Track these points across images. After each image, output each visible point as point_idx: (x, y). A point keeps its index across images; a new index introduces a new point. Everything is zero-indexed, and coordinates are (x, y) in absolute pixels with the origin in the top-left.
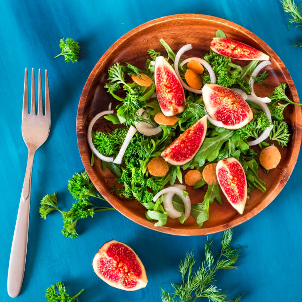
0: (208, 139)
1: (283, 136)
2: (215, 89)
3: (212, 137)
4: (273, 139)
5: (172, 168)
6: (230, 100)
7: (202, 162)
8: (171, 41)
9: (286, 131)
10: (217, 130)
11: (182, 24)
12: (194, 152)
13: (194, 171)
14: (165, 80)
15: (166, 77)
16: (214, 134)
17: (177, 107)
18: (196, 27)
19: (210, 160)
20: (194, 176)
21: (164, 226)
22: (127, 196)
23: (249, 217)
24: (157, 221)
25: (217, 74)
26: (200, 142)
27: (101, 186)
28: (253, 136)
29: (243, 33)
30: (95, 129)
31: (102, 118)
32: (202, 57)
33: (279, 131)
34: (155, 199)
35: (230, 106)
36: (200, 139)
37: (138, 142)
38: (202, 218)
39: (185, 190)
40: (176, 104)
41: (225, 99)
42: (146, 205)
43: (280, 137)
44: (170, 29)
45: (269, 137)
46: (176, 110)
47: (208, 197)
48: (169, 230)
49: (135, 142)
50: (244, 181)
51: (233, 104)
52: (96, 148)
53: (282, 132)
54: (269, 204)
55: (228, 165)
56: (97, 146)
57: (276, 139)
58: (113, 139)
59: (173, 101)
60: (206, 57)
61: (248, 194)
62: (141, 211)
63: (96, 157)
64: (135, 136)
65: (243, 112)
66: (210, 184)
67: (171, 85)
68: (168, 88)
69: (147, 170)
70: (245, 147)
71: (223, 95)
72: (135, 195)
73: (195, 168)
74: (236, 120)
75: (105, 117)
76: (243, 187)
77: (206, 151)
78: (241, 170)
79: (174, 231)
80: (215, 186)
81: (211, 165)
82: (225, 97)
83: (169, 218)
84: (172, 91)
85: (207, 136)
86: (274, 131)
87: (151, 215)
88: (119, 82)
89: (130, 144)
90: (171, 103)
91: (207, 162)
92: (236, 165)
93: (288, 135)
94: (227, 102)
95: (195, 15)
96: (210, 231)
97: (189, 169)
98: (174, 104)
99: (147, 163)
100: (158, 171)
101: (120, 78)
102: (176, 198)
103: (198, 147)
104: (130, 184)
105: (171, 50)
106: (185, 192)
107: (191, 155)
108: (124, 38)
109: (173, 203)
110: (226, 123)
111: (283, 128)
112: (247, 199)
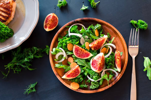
0: (85, 61)
1: (94, 86)
3: (86, 62)
5: (72, 51)
6: (100, 62)
7: (76, 61)
8: (115, 41)
9: (96, 87)
10: (89, 63)
11: (122, 43)
12: (79, 57)
13: (73, 60)
14: (100, 40)
16: (87, 62)
17: (93, 47)
18: (122, 48)
19: (78, 63)
20: (71, 60)
21: (52, 54)
22: (59, 40)
23: (62, 81)
24: (52, 51)
25: (108, 57)
26: (83, 57)
27: (60, 32)
28: (91, 76)
29: (125, 63)
30: (78, 25)
31: (82, 26)
32: (112, 51)
33: (95, 85)
34: (60, 48)
36: (84, 57)
38: (57, 65)
39: (66, 58)
40: (94, 47)
42: (57, 47)
43: (93, 85)
44: (119, 40)
45: (92, 81)
46: (92, 47)
47: (65, 66)
49: (77, 37)
50: (74, 77)
51: (99, 64)
53: (95, 86)
54: (68, 87)
55: (77, 68)
56: (72, 27)
57: (92, 84)
58: (76, 30)
59: (95, 45)
60: (113, 52)
61: (70, 79)
62: (55, 46)
63: (69, 27)
64: (79, 37)
65: (98, 68)
66: (70, 66)
67: (100, 43)
68: (98, 42)
69: (68, 44)
70: (86, 74)
71: (102, 59)
72: (60, 42)
74: (94, 67)
76: (72, 76)
77: (81, 61)
78: (77, 75)
79: (51, 57)
80: (70, 68)
81: (77, 64)
82: (101, 60)
83: (55, 55)
84: (98, 44)
85: (86, 59)
86: (95, 83)
87: (54, 49)
90: (94, 45)
92: (78, 72)
93: (94, 88)
94: (100, 61)
95: (126, 45)
97: (73, 57)
99: (71, 43)
100: (69, 47)
101: (96, 28)
103: (82, 57)
104: (63, 40)
105: (112, 42)
106: (65, 58)
107: (78, 56)
108: (110, 25)
109: (60, 55)
110: (92, 64)
111: (97, 86)
112: (68, 79)
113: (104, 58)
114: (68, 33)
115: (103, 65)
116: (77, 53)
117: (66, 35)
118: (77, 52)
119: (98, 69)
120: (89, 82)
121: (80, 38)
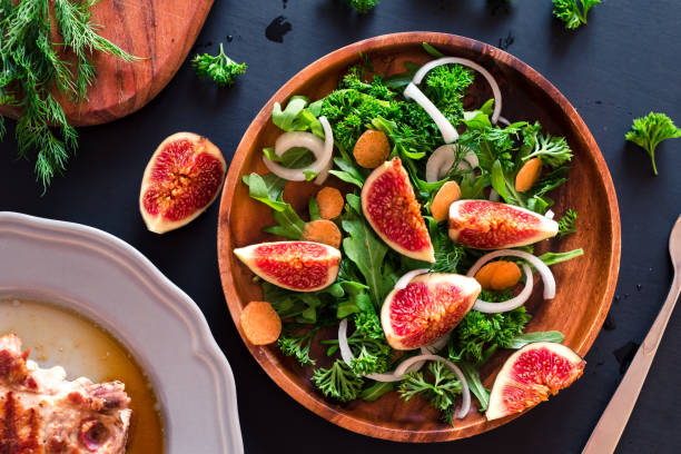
0: (384, 253)
1: (332, 384)
2: (467, 300)
3: (384, 264)
4: (336, 364)
5: (364, 172)
6: (438, 317)
7: (348, 227)
8: (570, 269)
9: (336, 393)
10: (393, 276)
11: (592, 298)
12: (375, 219)
13: (340, 209)
14: (515, 224)
15: (520, 228)
16: (387, 269)
17: (462, 229)
18: (578, 320)
19: (346, 240)
20: (330, 203)
21: (271, 118)
22: (347, 78)
23: (223, 264)
24: (283, 108)
25: (489, 316)
26: (389, 236)
27: (382, 44)
28: (355, 334)
30: (479, 77)
31: (491, 95)
32: (526, 304)
34: (324, 120)
35: (426, 314)
36: (394, 238)
37: (427, 134)
38: (256, 183)
39: (315, 179)
40: (466, 229)
41: (443, 310)
42: (319, 103)
43: (333, 377)
44: (593, 275)
46: (456, 226)
47: (286, 211)
48: (261, 122)
49: (430, 130)
50: (286, 282)
51: (429, 320)
52: (448, 64)
53: (338, 386)
54: (230, 307)
55: (327, 262)
56: (450, 66)
58: (451, 96)
59: (473, 226)
60: (524, 310)
61: (261, 281)
62: (311, 91)
63: (435, 58)
64: (439, 133)
65: (408, 331)
66: (307, 225)
67: (503, 232)
68: (500, 225)
69: (374, 128)
70: (342, 312)
71: (452, 309)
72: (344, 91)
73: (343, 211)
74: (399, 314)
75: (490, 102)
76: (278, 275)
77: (364, 243)
78: (307, 286)
79: (256, 128)
80: (300, 235)
81: (338, 242)
82: (447, 312)
83: (282, 132)
84: (492, 230)
85: (391, 250)
87: (298, 104)
88: (538, 146)
89: (431, 121)
90: (473, 221)
91: (345, 235)
92: (320, 279)
93: (326, 393)
94: (438, 312)
96: (228, 187)
97: (346, 202)
98: (468, 226)
99: (387, 133)
100: (365, 146)
101: (544, 151)
102: (308, 157)
103: (382, 230)
104: (365, 91)
105: (557, 260)
106: (313, 176)
107: (372, 213)
108: (610, 189)
109: (304, 149)
110: (400, 295)
111: (347, 390)
112: (255, 275)
113: (469, 309)
114: (410, 76)
115: (441, 332)
116: (376, 200)
117: (398, 77)
118: (384, 195)
119: (404, 337)
120: (330, 353)
121: (441, 143)
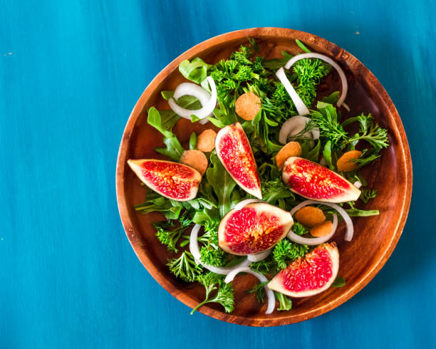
0: (233, 187)
1: (180, 268)
2: (281, 228)
6: (256, 236)
9: (183, 275)
15: (332, 187)
16: (234, 196)
17: (291, 174)
22: (237, 54)
31: (340, 88)
33: (187, 267)
34: (211, 79)
35: (249, 231)
37: (284, 107)
41: (262, 231)
45: (189, 251)
49: (287, 104)
50: (162, 191)
51: (250, 235)
53: (184, 270)
55: (190, 183)
57: (182, 258)
59: (300, 175)
63: (303, 52)
64: (294, 107)
66: (185, 152)
67: (320, 186)
70: (197, 218)
71: (268, 232)
74: (231, 227)
75: (338, 92)
76: (157, 184)
78: (175, 196)
80: (179, 158)
81: (205, 168)
84: (313, 181)
85: (237, 187)
86: (192, 262)
88: (365, 133)
92: (184, 194)
93: (177, 275)
94: (258, 231)
98: (296, 173)
101: (369, 137)
102: (197, 105)
106: (197, 120)
109: (195, 98)
110: (236, 215)
111: (188, 274)
119: (230, 243)
120: (182, 245)
